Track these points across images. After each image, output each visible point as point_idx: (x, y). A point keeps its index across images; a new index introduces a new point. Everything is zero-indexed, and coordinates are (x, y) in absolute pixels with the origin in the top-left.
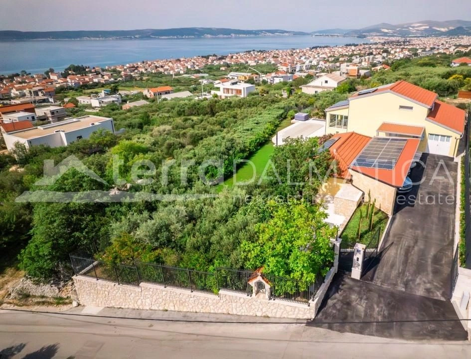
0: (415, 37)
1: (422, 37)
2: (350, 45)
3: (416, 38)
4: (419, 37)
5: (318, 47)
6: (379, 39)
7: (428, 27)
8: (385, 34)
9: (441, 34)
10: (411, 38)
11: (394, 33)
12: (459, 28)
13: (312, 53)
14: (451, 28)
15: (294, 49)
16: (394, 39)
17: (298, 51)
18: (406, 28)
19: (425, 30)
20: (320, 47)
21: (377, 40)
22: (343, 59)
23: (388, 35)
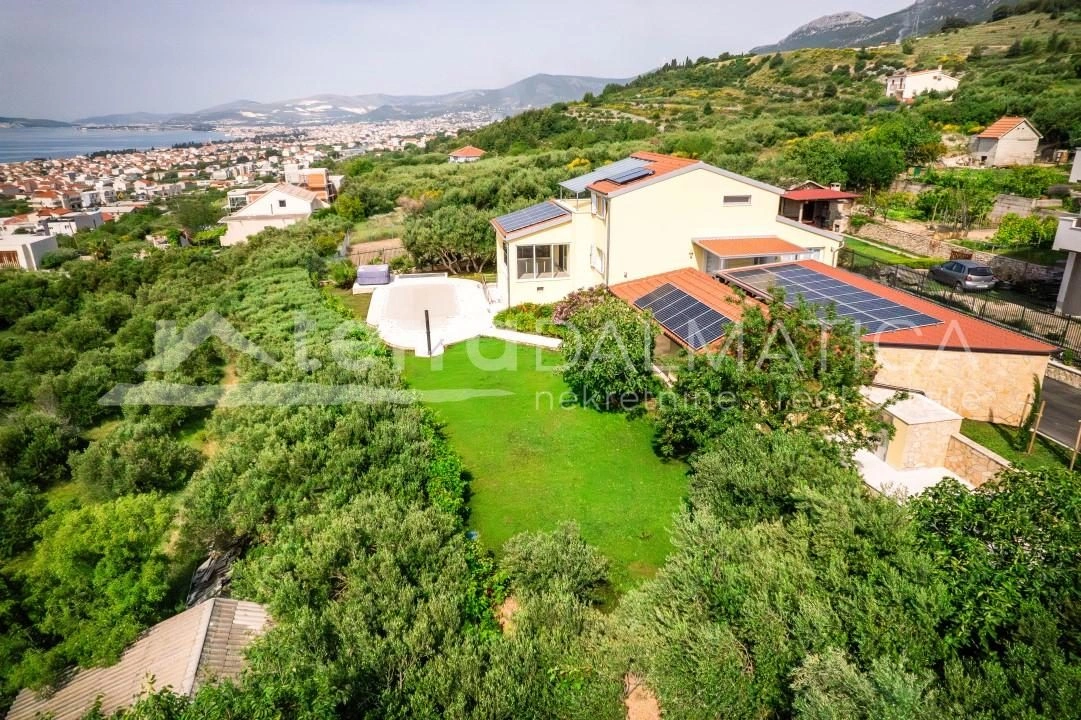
0: (312, 125)
1: (326, 124)
2: (184, 146)
3: (314, 128)
4: (319, 125)
5: (108, 152)
6: (243, 131)
7: (330, 107)
8: (251, 122)
9: (356, 118)
10: (309, 128)
11: (269, 118)
12: (384, 108)
13: (98, 167)
14: (371, 108)
15: (43, 160)
16: (272, 130)
17: (56, 163)
18: (289, 108)
19: (327, 111)
20: (113, 153)
21: (237, 133)
22: (188, 174)
23: (259, 122)
